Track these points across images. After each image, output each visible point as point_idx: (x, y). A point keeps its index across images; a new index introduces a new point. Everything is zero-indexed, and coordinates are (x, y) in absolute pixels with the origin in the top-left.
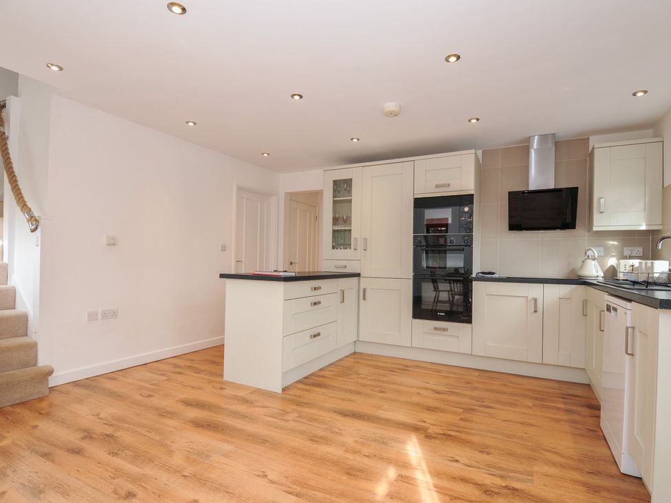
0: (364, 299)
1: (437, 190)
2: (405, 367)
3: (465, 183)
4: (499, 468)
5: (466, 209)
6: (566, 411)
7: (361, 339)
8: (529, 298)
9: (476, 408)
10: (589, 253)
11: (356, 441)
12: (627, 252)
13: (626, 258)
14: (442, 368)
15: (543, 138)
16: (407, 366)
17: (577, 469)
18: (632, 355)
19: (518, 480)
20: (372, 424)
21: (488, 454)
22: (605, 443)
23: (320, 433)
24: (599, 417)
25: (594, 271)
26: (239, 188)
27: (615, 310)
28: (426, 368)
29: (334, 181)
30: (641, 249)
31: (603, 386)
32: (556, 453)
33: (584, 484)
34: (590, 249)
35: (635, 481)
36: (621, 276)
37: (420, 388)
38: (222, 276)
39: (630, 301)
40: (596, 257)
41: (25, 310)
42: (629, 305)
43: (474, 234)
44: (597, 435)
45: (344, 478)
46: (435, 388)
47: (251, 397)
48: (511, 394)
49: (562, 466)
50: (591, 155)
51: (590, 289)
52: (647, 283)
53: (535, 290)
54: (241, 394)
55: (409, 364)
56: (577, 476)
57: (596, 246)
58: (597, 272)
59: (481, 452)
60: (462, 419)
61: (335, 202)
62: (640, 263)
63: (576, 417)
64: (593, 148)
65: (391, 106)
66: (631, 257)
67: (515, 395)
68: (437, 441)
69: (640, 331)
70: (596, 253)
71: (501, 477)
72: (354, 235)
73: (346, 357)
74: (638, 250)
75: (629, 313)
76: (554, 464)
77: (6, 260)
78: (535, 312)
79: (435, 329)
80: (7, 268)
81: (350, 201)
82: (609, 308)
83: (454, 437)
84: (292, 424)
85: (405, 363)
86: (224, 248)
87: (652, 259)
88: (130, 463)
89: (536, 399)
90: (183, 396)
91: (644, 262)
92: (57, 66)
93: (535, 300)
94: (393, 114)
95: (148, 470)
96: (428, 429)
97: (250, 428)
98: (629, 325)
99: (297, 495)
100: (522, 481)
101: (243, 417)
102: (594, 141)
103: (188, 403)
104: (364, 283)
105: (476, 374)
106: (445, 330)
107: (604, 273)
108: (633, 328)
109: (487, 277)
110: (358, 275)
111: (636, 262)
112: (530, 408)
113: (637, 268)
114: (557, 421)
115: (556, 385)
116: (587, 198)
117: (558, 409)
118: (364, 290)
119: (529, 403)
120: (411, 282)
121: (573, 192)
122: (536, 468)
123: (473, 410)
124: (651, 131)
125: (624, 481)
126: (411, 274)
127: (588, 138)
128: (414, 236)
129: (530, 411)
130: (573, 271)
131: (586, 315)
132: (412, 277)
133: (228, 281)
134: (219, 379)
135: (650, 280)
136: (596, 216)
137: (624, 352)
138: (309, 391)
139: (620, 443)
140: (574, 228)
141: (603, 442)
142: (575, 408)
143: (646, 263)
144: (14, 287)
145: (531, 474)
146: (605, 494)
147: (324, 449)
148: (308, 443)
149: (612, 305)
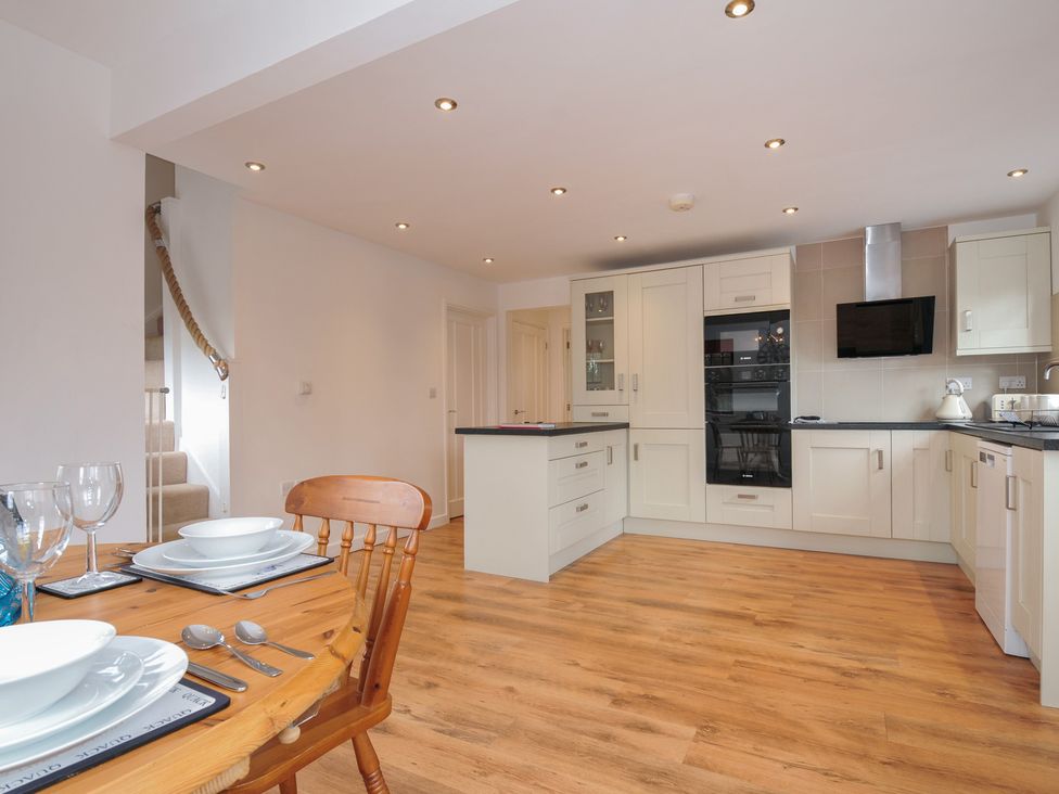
0: (636, 458)
1: (737, 305)
2: (701, 550)
3: (777, 295)
4: (856, 653)
5: (780, 331)
6: (930, 594)
7: (633, 514)
8: (871, 450)
9: (810, 593)
10: (952, 386)
11: (669, 631)
12: (1004, 382)
13: (1002, 391)
14: (751, 550)
15: (879, 229)
16: (703, 549)
17: (949, 652)
18: (1014, 509)
19: (880, 663)
20: (681, 613)
21: (838, 639)
22: (983, 627)
23: (621, 623)
24: (974, 600)
25: (958, 410)
26: (450, 309)
27: (991, 458)
28: (730, 551)
29: (586, 295)
30: (1023, 379)
31: (978, 565)
32: (921, 637)
33: (962, 666)
34: (952, 381)
35: (1021, 661)
36: (996, 417)
37: (730, 574)
38: (459, 431)
39: (1010, 445)
40: (962, 391)
41: (204, 484)
42: (1009, 450)
43: (791, 364)
44: (972, 617)
45: (671, 664)
46: (750, 572)
47: (514, 588)
48: (852, 577)
49: (931, 649)
50: (952, 250)
51: (956, 435)
52: (1031, 424)
53: (879, 439)
54: (497, 584)
55: (705, 545)
56: (952, 658)
57: (961, 376)
58: (963, 412)
59: (830, 638)
60: (793, 606)
61: (587, 323)
62: (1022, 398)
63: (943, 600)
64: (954, 243)
65: (681, 198)
66: (1010, 391)
67: (858, 578)
68: (771, 629)
69: (1024, 480)
70: (962, 386)
71: (859, 660)
72: (618, 370)
73: (614, 539)
74: (1019, 381)
75: (1007, 459)
76: (922, 648)
77: (170, 417)
78: (881, 468)
79: (740, 496)
80: (173, 429)
81: (612, 322)
82: (983, 457)
83: (791, 623)
84: (580, 615)
85: (697, 545)
86: (433, 395)
87: (1039, 392)
88: (409, 656)
89: (888, 582)
90: (425, 588)
91: (1027, 396)
92: (258, 165)
93: (880, 453)
94: (683, 208)
95: (433, 662)
96: (755, 616)
97: (530, 619)
98: (1009, 473)
99: (624, 680)
100: (885, 663)
101: (516, 608)
102: (954, 232)
103: (436, 596)
104: (635, 436)
105: (801, 555)
106: (753, 497)
107: (973, 413)
108: (1015, 477)
109: (811, 423)
110: (626, 426)
111: (1017, 397)
112: (881, 592)
113: (1020, 404)
114: (920, 605)
115: (911, 566)
116: (947, 309)
117: (919, 592)
118: (636, 447)
119: (880, 587)
120: (703, 434)
121: (928, 303)
122: (899, 652)
123: (808, 596)
124: (1033, 217)
125: (1009, 662)
126: (703, 423)
127: (947, 227)
128: (706, 370)
129: (881, 595)
130: (929, 411)
131: (951, 471)
132: (704, 427)
133: (467, 438)
134: (459, 569)
135: (1035, 420)
136: (961, 337)
137: (1004, 506)
138: (584, 580)
139: (1003, 621)
140: (930, 352)
141: (980, 625)
142: (942, 591)
143: (1030, 398)
144: (184, 454)
145: (895, 657)
146: (985, 673)
147: (633, 639)
148: (611, 633)
149: (987, 452)
